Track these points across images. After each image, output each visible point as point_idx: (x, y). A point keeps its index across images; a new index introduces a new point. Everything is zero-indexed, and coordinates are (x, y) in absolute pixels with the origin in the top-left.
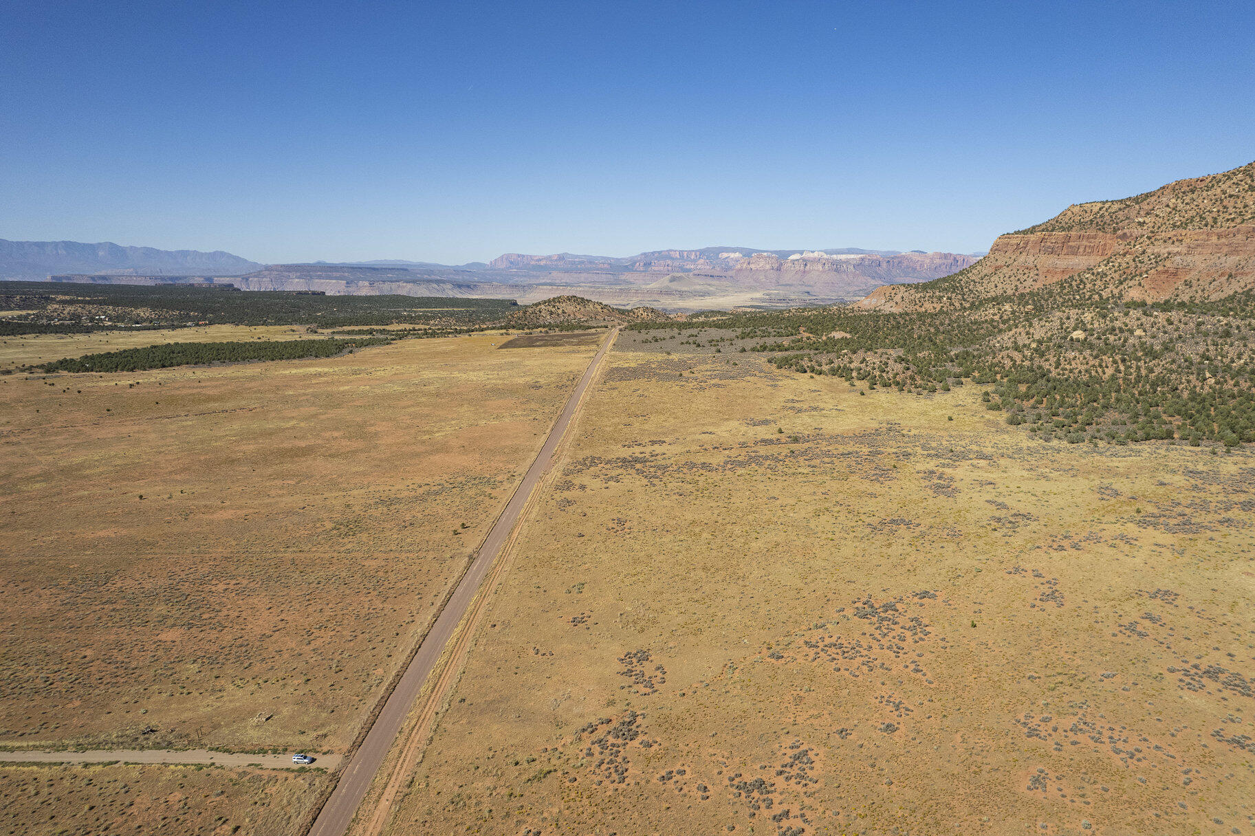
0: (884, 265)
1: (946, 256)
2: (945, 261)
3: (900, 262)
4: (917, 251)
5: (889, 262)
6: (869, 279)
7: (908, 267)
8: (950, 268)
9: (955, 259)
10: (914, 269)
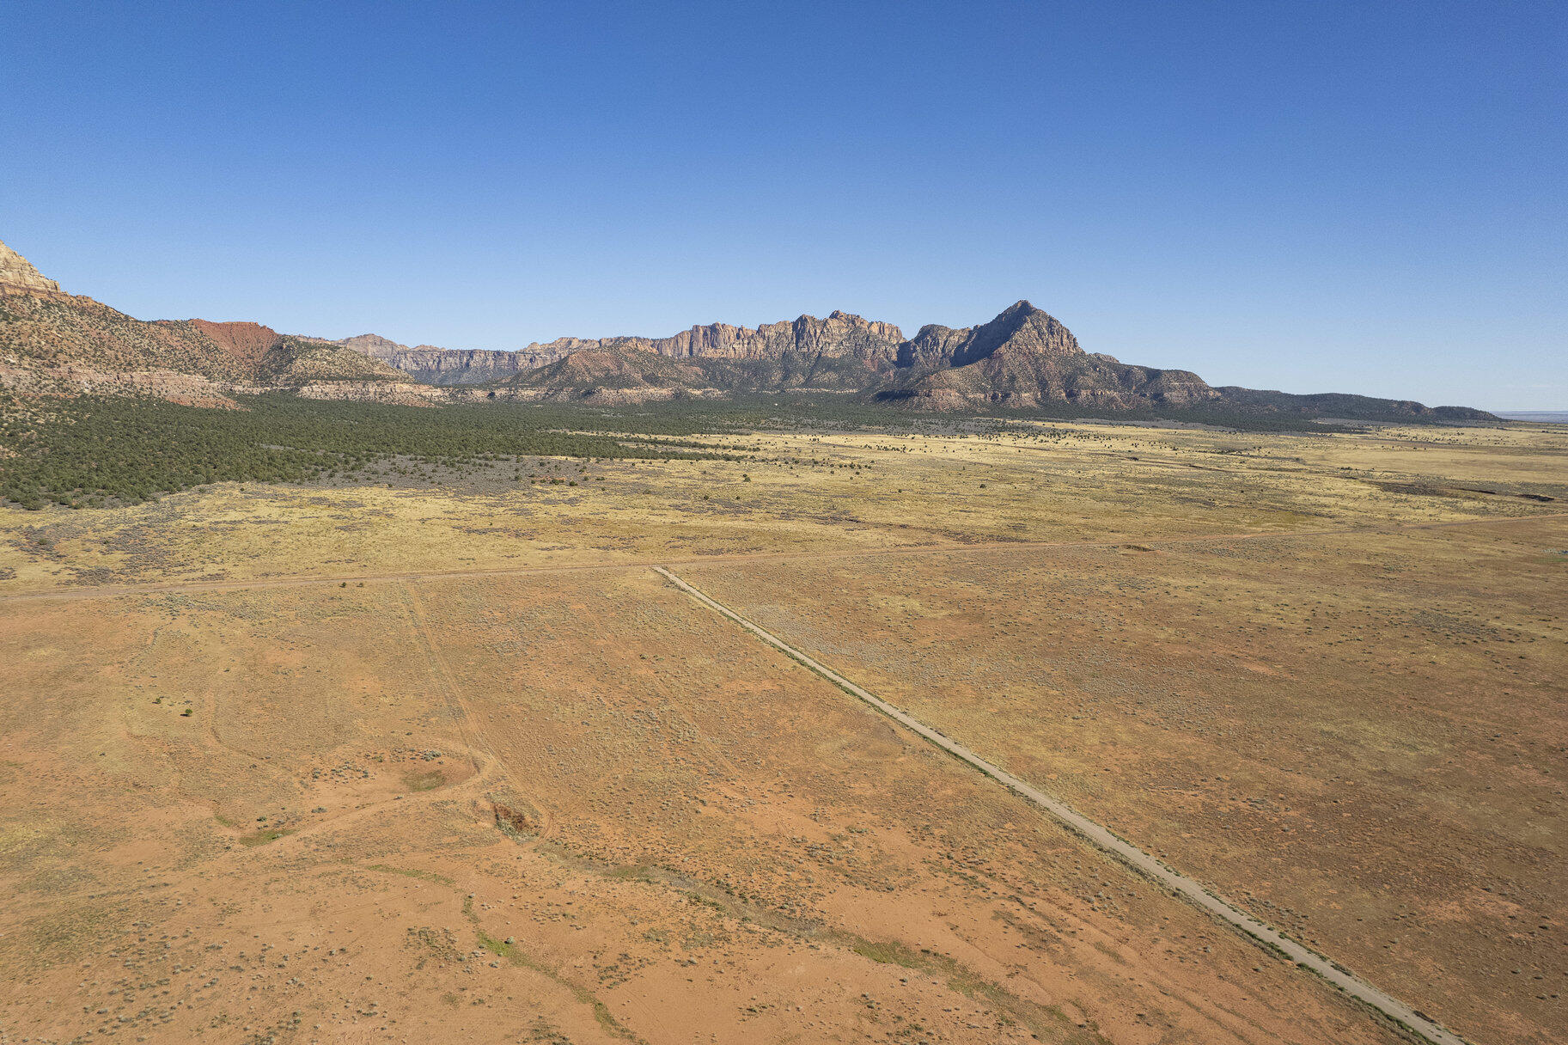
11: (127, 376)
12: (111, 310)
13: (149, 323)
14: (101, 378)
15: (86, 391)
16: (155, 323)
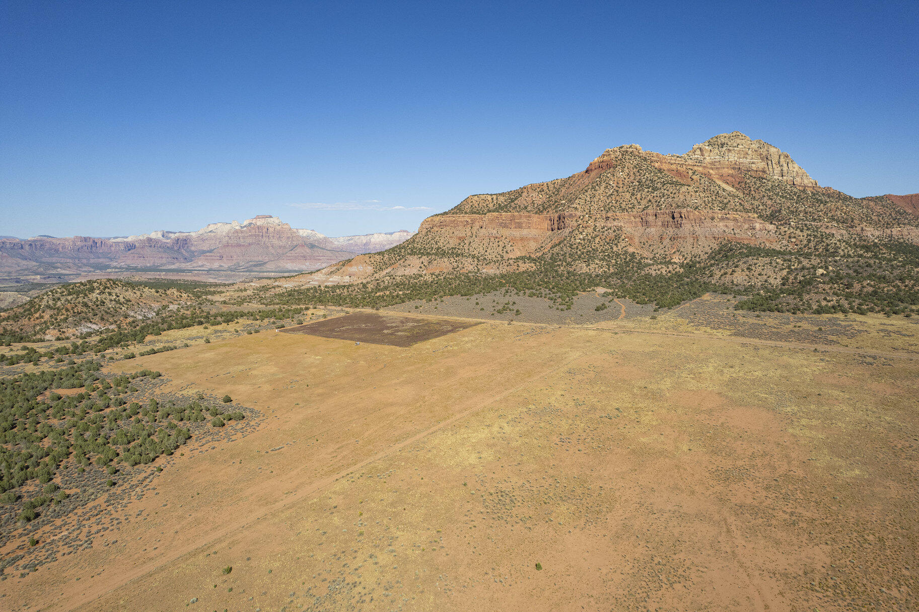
0: (27, 247)
1: (85, 239)
2: (84, 243)
3: (41, 245)
4: (45, 236)
5: (31, 245)
6: (20, 261)
7: (50, 249)
8: (91, 249)
9: (94, 241)
10: (57, 251)
11: (888, 231)
12: (842, 194)
13: (862, 199)
14: (877, 233)
15: (876, 241)
16: (864, 199)
